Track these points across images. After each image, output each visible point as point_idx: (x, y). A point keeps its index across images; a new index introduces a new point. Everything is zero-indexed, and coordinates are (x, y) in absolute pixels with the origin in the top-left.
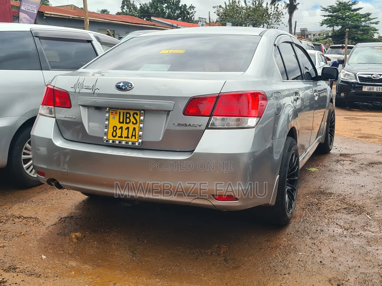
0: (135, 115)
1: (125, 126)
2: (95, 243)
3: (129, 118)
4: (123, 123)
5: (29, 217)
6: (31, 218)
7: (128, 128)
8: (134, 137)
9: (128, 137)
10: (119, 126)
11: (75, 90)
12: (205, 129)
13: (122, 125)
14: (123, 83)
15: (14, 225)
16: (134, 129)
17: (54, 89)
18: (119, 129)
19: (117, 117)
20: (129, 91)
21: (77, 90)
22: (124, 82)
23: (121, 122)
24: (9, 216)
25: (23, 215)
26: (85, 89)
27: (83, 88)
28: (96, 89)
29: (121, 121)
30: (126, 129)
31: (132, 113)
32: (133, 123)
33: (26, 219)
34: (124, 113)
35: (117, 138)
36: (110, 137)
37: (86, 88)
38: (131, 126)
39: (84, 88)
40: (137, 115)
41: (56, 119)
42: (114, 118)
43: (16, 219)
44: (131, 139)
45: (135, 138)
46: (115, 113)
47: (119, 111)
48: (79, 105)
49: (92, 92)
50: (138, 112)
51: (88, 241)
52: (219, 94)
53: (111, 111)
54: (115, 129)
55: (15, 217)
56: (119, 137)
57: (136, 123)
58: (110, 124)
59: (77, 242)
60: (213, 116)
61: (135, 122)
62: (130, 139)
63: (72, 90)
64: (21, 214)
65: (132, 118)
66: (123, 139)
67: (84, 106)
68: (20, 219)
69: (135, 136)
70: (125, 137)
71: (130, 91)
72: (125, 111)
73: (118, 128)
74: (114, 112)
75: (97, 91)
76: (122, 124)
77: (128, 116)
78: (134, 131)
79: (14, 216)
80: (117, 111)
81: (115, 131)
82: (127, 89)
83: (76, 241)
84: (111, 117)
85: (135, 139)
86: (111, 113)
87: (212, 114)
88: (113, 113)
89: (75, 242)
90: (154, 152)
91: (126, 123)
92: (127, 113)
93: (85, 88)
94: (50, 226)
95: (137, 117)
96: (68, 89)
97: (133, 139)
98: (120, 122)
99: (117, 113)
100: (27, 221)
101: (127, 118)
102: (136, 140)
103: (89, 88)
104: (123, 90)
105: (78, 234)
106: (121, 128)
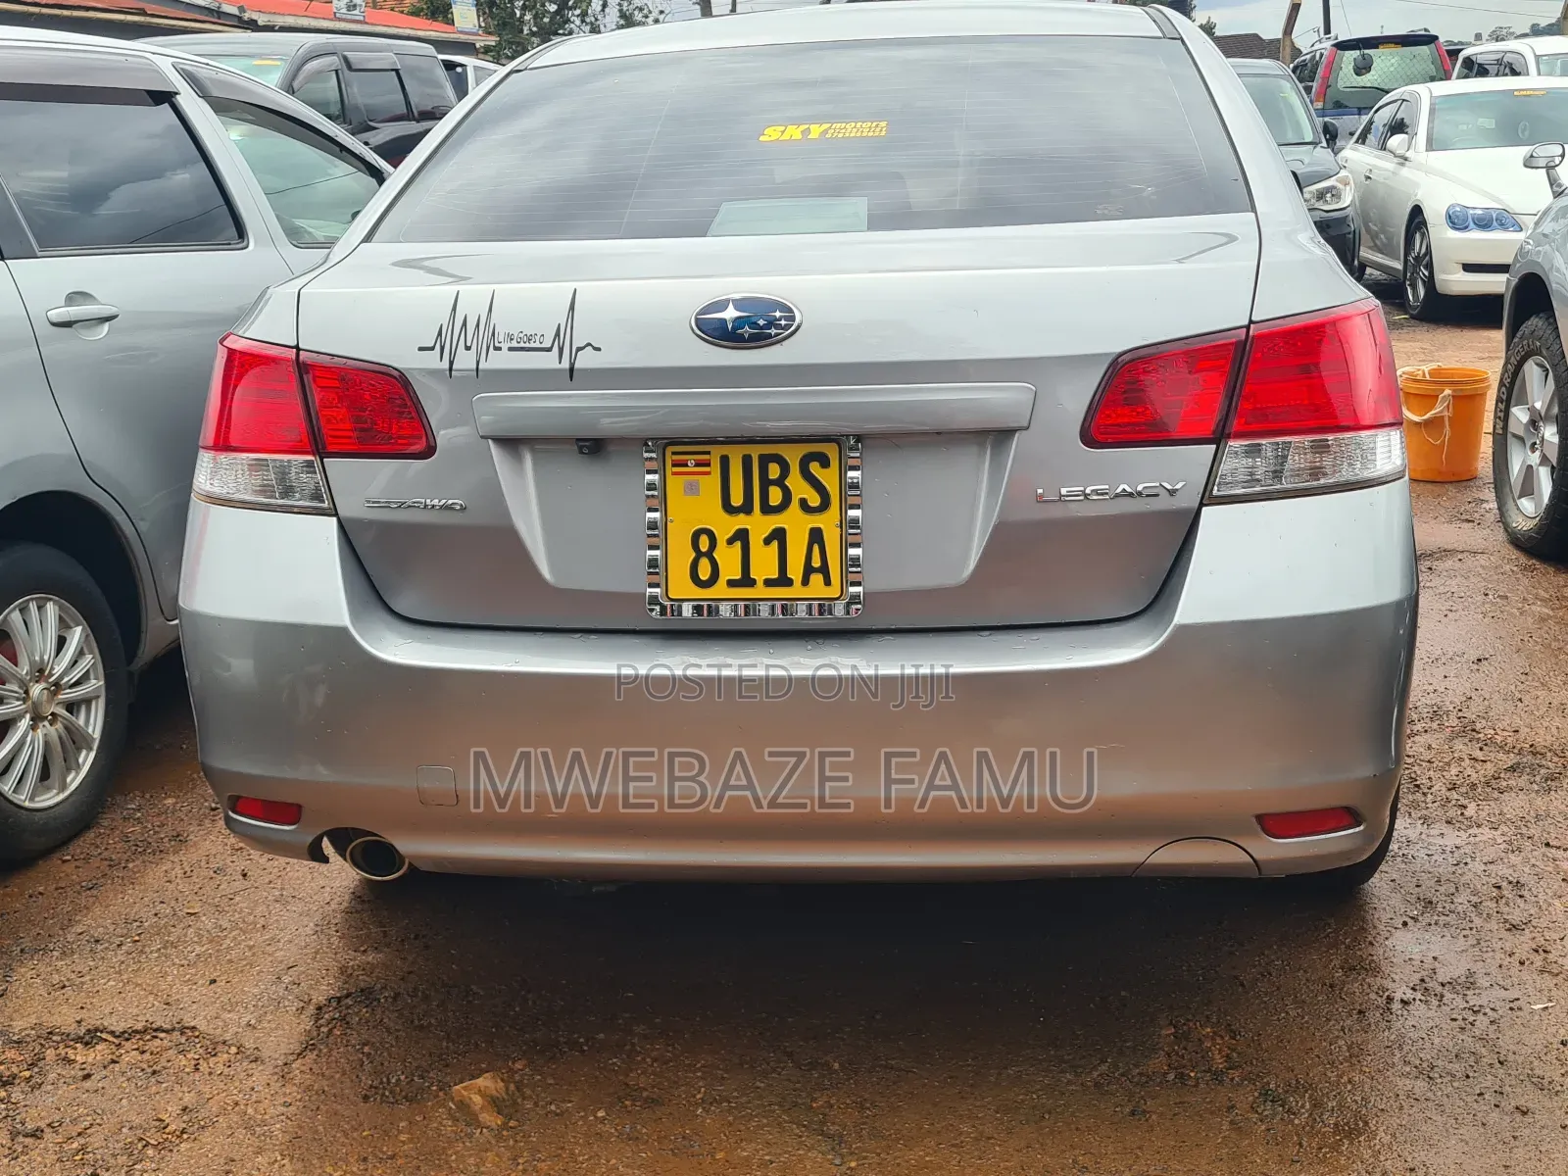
0: (815, 468)
1: (759, 525)
2: (601, 1114)
3: (780, 482)
4: (747, 508)
5: (139, 1026)
6: (156, 1030)
7: (779, 536)
8: (817, 579)
9: (783, 580)
10: (725, 526)
11: (451, 363)
12: (1202, 505)
13: (740, 521)
14: (737, 308)
15: (88, 1084)
16: (816, 536)
17: (304, 364)
18: (730, 542)
19: (712, 483)
20: (778, 346)
21: (465, 361)
22: (739, 304)
23: (738, 508)
24: (28, 1039)
25: (106, 1024)
26: (511, 349)
27: (497, 345)
28: (579, 349)
29: (737, 500)
30: (767, 541)
31: (793, 455)
32: (804, 505)
33: (127, 1040)
34: (747, 462)
35: (720, 590)
36: (681, 586)
37: (514, 344)
38: (797, 525)
39: (505, 346)
40: (825, 463)
41: (339, 521)
42: (692, 489)
43: (76, 1049)
44: (805, 589)
45: (828, 582)
46: (697, 465)
47: (716, 453)
48: (482, 437)
49: (557, 366)
50: (831, 450)
51: (553, 1107)
52: (1248, 327)
53: (674, 453)
54: (704, 543)
55: (63, 1041)
56: (731, 583)
57: (825, 505)
58: (672, 521)
59: (505, 1126)
60: (1229, 437)
61: (815, 500)
62: (796, 591)
63: (433, 361)
64: (92, 1019)
65: (797, 484)
66: (759, 591)
67: (511, 443)
68: (98, 1047)
69: (824, 570)
70: (769, 583)
71: (784, 343)
72: (755, 452)
73: (722, 538)
74: (691, 460)
75: (585, 360)
76: (742, 515)
77: (774, 471)
78: (816, 548)
79: (58, 1034)
80: (709, 453)
81: (709, 554)
82: (770, 336)
83: (499, 1123)
84: (675, 485)
85: (828, 588)
86: (674, 465)
87: (1227, 432)
88: (687, 465)
89: (494, 1125)
90: (931, 639)
91: (767, 509)
92: (765, 460)
93: (509, 345)
94: (291, 1058)
95: (829, 478)
96: (402, 356)
97: (817, 586)
98: (728, 508)
99: (709, 465)
100: (143, 1052)
101: (766, 483)
102: (833, 591)
103: (537, 345)
104: (745, 341)
105: (484, 1082)
106: (742, 536)
